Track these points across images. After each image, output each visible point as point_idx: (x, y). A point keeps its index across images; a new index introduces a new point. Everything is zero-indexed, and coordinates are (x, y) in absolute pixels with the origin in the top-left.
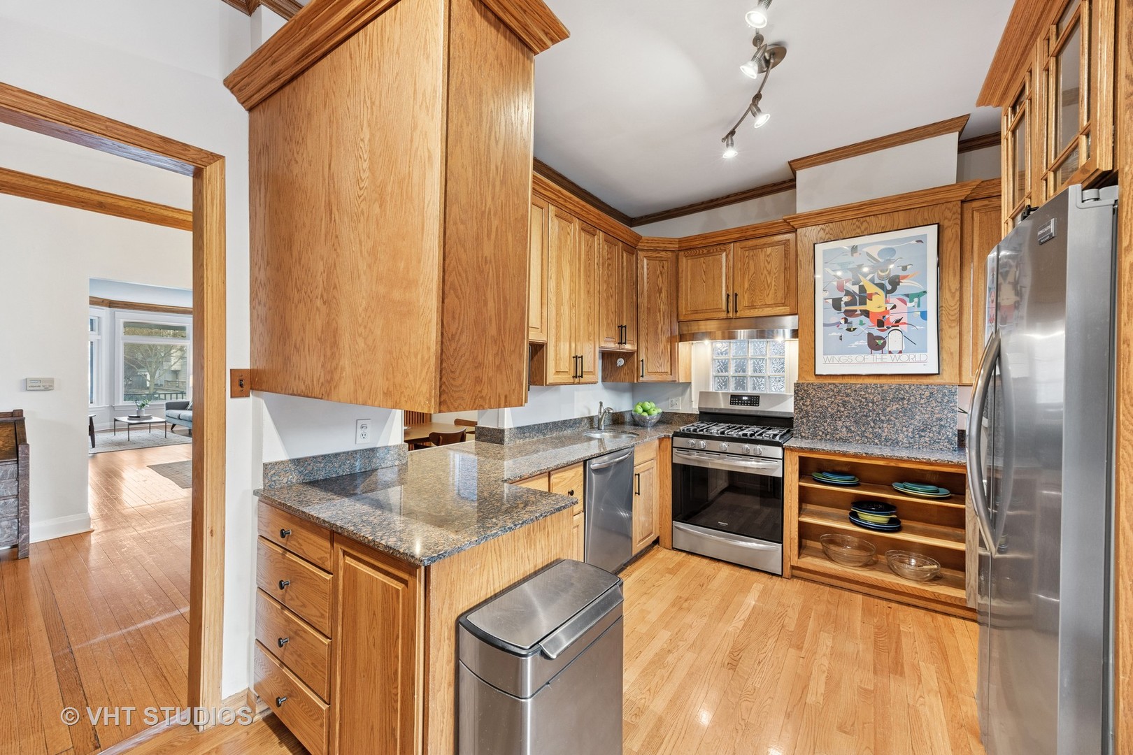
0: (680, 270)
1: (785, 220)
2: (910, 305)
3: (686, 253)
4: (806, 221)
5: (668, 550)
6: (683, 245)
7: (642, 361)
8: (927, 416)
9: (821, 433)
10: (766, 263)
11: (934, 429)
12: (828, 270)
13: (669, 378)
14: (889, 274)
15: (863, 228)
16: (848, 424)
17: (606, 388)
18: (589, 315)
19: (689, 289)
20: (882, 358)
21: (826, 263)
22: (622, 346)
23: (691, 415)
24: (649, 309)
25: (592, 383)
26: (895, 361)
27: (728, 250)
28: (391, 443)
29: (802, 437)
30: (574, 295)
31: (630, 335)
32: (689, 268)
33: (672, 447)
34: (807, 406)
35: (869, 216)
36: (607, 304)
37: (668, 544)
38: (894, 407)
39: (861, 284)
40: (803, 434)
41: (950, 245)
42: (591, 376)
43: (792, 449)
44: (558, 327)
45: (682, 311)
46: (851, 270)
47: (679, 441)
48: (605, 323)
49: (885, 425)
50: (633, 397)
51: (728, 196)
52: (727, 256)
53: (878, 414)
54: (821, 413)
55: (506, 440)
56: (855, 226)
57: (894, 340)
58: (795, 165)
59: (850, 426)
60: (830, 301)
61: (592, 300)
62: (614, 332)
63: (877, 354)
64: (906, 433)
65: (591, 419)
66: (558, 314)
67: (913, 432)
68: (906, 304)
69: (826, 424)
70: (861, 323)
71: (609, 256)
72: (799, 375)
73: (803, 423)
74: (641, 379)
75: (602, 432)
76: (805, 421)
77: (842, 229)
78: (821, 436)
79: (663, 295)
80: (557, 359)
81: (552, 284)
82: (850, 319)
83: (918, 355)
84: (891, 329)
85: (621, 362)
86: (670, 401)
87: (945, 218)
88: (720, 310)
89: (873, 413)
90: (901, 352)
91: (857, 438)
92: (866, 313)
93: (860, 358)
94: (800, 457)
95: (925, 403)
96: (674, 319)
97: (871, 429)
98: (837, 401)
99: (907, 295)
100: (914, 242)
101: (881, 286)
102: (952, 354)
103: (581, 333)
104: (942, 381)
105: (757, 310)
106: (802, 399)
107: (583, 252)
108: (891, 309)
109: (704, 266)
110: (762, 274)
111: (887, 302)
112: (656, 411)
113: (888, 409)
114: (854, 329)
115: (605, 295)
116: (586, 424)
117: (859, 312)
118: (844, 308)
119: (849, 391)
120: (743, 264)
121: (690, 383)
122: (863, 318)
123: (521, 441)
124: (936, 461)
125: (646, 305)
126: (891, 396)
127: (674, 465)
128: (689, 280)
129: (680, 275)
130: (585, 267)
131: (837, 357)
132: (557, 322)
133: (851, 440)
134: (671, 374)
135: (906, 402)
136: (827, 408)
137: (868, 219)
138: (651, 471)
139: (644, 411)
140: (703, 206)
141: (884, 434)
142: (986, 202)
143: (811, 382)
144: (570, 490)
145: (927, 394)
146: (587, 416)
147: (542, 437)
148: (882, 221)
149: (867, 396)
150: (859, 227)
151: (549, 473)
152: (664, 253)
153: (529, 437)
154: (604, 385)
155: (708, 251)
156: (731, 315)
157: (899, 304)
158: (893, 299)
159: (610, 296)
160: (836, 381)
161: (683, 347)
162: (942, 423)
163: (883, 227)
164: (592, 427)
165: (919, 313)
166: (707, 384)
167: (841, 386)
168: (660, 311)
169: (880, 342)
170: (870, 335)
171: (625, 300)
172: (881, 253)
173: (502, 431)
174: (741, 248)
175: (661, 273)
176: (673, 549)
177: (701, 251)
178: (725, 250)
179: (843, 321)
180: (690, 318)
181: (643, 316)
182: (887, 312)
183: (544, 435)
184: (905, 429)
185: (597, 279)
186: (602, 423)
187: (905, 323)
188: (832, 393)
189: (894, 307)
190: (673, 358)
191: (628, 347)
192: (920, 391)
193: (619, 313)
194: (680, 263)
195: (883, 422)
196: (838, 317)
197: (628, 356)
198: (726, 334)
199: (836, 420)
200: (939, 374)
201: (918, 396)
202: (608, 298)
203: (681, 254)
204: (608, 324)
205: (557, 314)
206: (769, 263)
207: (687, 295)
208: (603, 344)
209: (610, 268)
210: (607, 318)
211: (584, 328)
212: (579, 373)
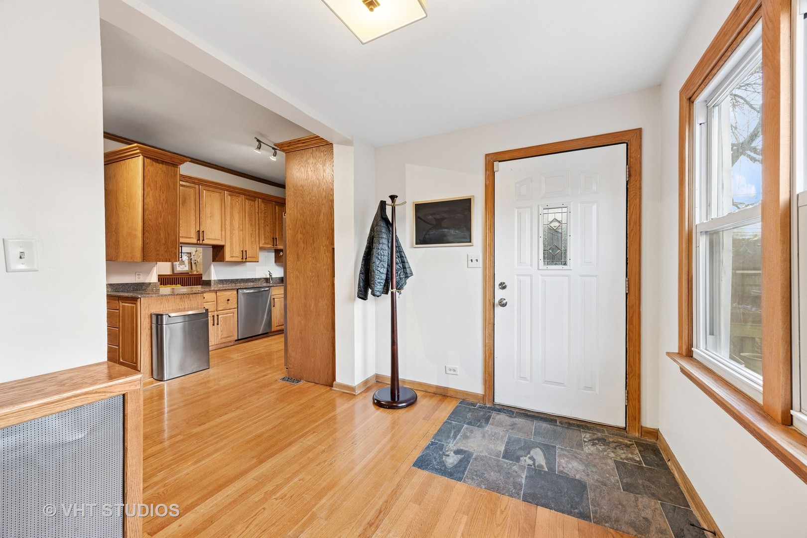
17: (278, 265)
18: (252, 234)
25: (255, 262)
28: (152, 281)
30: (242, 226)
36: (264, 229)
42: (254, 259)
44: (232, 239)
48: (263, 237)
55: (212, 284)
61: (254, 228)
62: (270, 240)
66: (231, 233)
71: (265, 208)
80: (232, 251)
81: (228, 222)
85: (281, 253)
103: (247, 241)
107: (247, 207)
115: (263, 225)
130: (249, 215)
132: (231, 237)
144: (228, 299)
146: (265, 277)
147: (234, 285)
153: (226, 284)
159: (266, 226)
171: (277, 227)
173: (210, 281)
183: (236, 284)
185: (257, 219)
193: (273, 232)
204: (265, 238)
205: (231, 234)
208: (261, 245)
209: (266, 214)
210: (265, 235)
211: (249, 239)
212: (244, 257)
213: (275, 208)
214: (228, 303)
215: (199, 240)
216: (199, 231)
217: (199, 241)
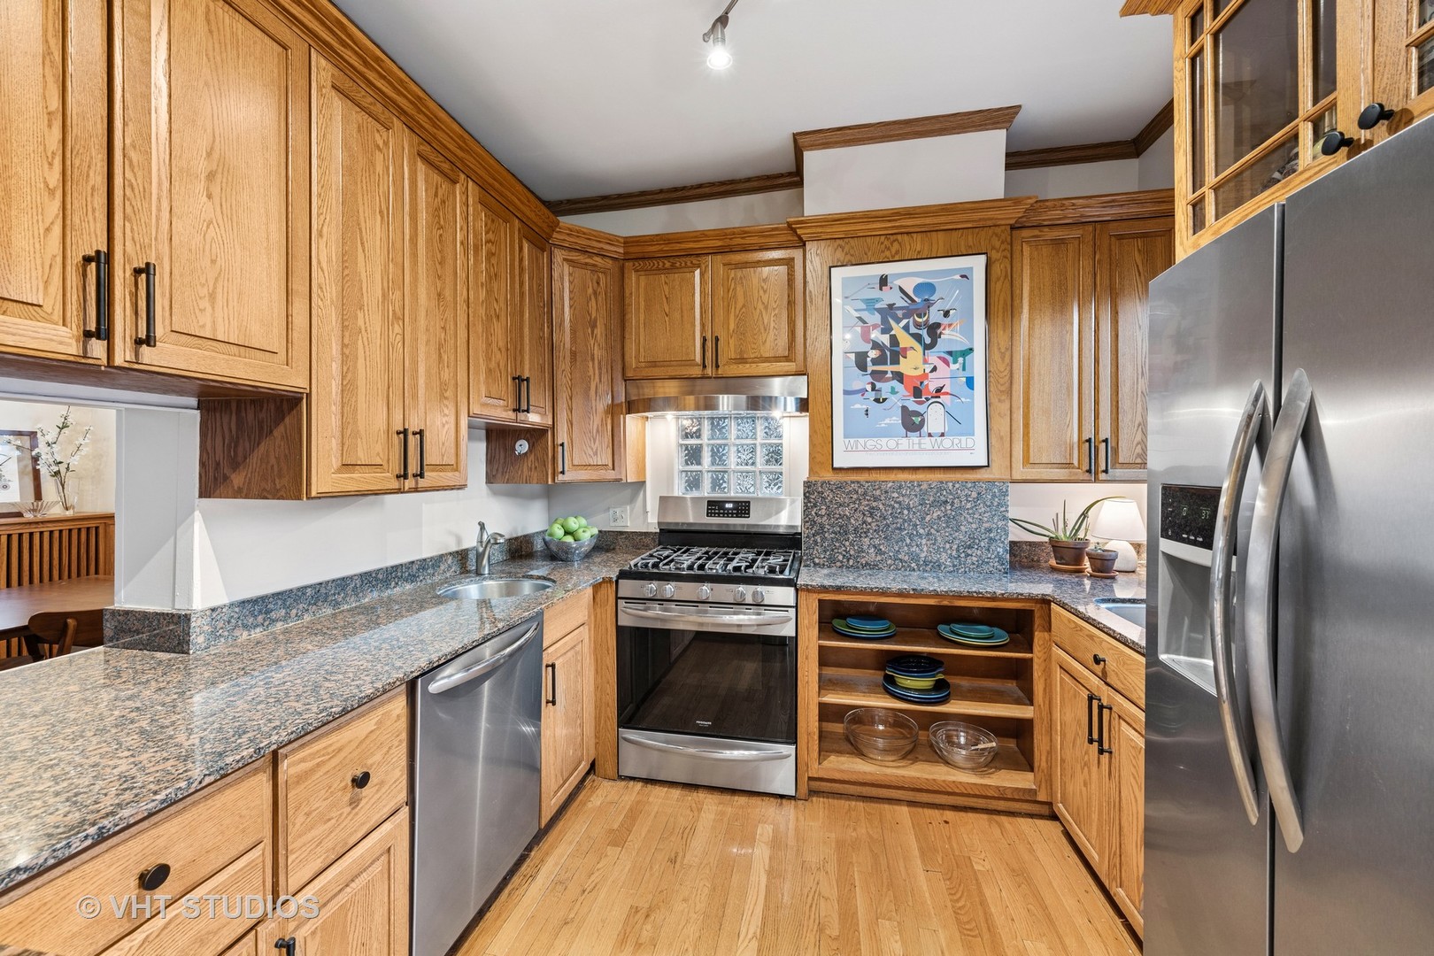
0: (627, 294)
1: (789, 225)
2: (954, 367)
3: (637, 264)
4: (819, 230)
5: (611, 783)
6: (632, 250)
7: (562, 445)
8: (974, 526)
9: (841, 558)
10: (761, 292)
11: (982, 544)
12: (848, 307)
13: (611, 475)
14: (927, 320)
15: (893, 251)
16: (877, 542)
17: (495, 493)
18: (440, 346)
19: (642, 326)
20: (920, 444)
21: (846, 298)
22: (521, 416)
23: (646, 534)
24: (574, 354)
25: (452, 488)
26: (936, 447)
27: (703, 267)
29: (815, 564)
30: (398, 294)
31: (538, 396)
32: (642, 290)
33: (617, 598)
34: (822, 516)
35: (902, 233)
36: (488, 332)
37: (611, 771)
38: (935, 515)
39: (892, 333)
40: (817, 560)
41: (999, 285)
42: (450, 474)
43: (809, 589)
44: (347, 358)
45: (632, 362)
46: (879, 311)
47: (628, 588)
48: (483, 368)
49: (924, 541)
50: (549, 508)
51: (700, 186)
52: (702, 275)
53: (916, 525)
54: (841, 527)
55: (198, 639)
56: (883, 246)
57: (935, 417)
58: (801, 143)
59: (880, 545)
60: (853, 356)
61: (449, 314)
62: (505, 387)
63: (914, 438)
64: (949, 552)
65: (462, 556)
66: (346, 324)
67: (958, 550)
68: (948, 366)
69: (847, 543)
70: (893, 391)
71: (491, 236)
72: (811, 470)
73: (816, 543)
74: (560, 478)
75: (484, 579)
76: (819, 540)
77: (866, 249)
78: (842, 562)
79: (599, 331)
82: (878, 385)
83: (963, 438)
84: (930, 401)
85: (522, 446)
86: (611, 511)
87: (993, 248)
88: (691, 363)
89: (909, 525)
90: (943, 435)
91: (889, 562)
92: (899, 377)
93: (892, 443)
94: (819, 600)
95: (972, 508)
96: (618, 376)
97: (906, 548)
98: (862, 508)
99: (950, 353)
100: (958, 277)
101: (918, 338)
102: (1001, 438)
103: (421, 381)
104: (991, 476)
105: (748, 365)
106: (815, 506)
107: (422, 205)
108: (931, 372)
109: (666, 288)
110: (755, 309)
111: (925, 362)
112: (587, 535)
113: (928, 518)
114: (884, 400)
115: (482, 312)
116: (450, 567)
117: (889, 375)
118: (870, 368)
119: (878, 492)
120: (726, 290)
121: (645, 482)
122: (895, 383)
123: (257, 633)
124: (1003, 594)
125: (568, 345)
126: (932, 499)
127: (620, 630)
128: (642, 311)
129: (627, 302)
130: (429, 240)
131: (862, 441)
132: (344, 346)
133: (880, 566)
134: (613, 469)
135: (949, 507)
136: (849, 518)
137: (899, 237)
138: (578, 648)
139: (567, 533)
140: (661, 196)
141: (923, 555)
142: (1036, 232)
143: (826, 479)
144: (359, 773)
145: (974, 495)
146: (454, 548)
147: (329, 611)
148: (918, 243)
149: (901, 499)
150: (889, 249)
151: (275, 753)
152: (598, 259)
153: (285, 619)
154: (490, 489)
155: (673, 265)
156: (709, 371)
157: (940, 365)
158: (933, 356)
159: (495, 316)
160: (862, 477)
161: (632, 422)
162: (992, 535)
163: (919, 252)
164: (464, 571)
165: (964, 379)
166: (670, 483)
167: (867, 485)
168: (593, 360)
169: (917, 420)
170: (904, 408)
171: (526, 331)
172: (918, 288)
173: (183, 620)
174: (724, 265)
175: (595, 293)
176: (621, 778)
177: (661, 263)
178: (699, 266)
179: (869, 387)
180: (645, 373)
181: (563, 365)
182: (925, 376)
183: (337, 604)
184: (948, 546)
185: (461, 274)
186: (485, 561)
187: (947, 393)
188: (855, 496)
189: (934, 369)
190: (616, 442)
191: (534, 418)
192: (966, 491)
193: (515, 351)
194: (626, 281)
195: (920, 536)
196: (863, 381)
197: (536, 435)
198: (702, 403)
199: (861, 537)
200: (988, 466)
201: (963, 499)
202: (489, 318)
203: (629, 265)
204: (489, 371)
205: (344, 328)
206: (765, 292)
207: (638, 334)
208: (476, 409)
209: (494, 261)
210: (488, 359)
211: (428, 371)
212: (413, 467)
213: (521, 249)
214: (354, 802)
215: (103, 332)
216: (102, 261)
217: (98, 348)
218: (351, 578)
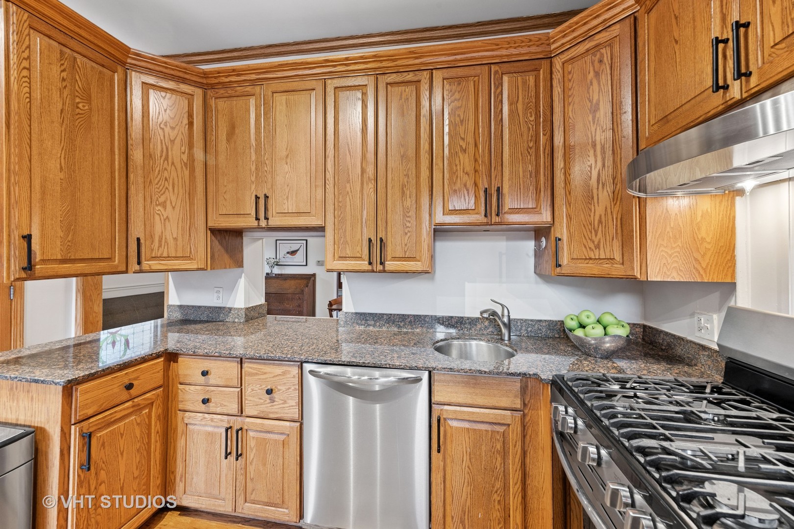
0: (640, 49)
7: (560, 239)
19: (653, 77)
28: (236, 306)
42: (412, 263)
45: (645, 129)
66: (342, 192)
74: (558, 271)
81: (331, 163)
85: (543, 242)
86: (697, 318)
103: (389, 211)
115: (447, 152)
121: (735, 283)
123: (362, 328)
128: (653, 58)
132: (339, 202)
134: (623, 264)
138: (499, 427)
151: (241, 359)
152: (602, 34)
153: (374, 326)
154: (541, 277)
156: (735, 91)
168: (595, 146)
175: (596, 74)
180: (656, 137)
185: (426, 135)
190: (626, 232)
197: (548, 233)
205: (339, 194)
207: (650, 91)
208: (440, 221)
210: (453, 182)
211: (394, 203)
212: (379, 260)
214: (272, 400)
215: (259, 218)
216: (259, 198)
218: (408, 316)
